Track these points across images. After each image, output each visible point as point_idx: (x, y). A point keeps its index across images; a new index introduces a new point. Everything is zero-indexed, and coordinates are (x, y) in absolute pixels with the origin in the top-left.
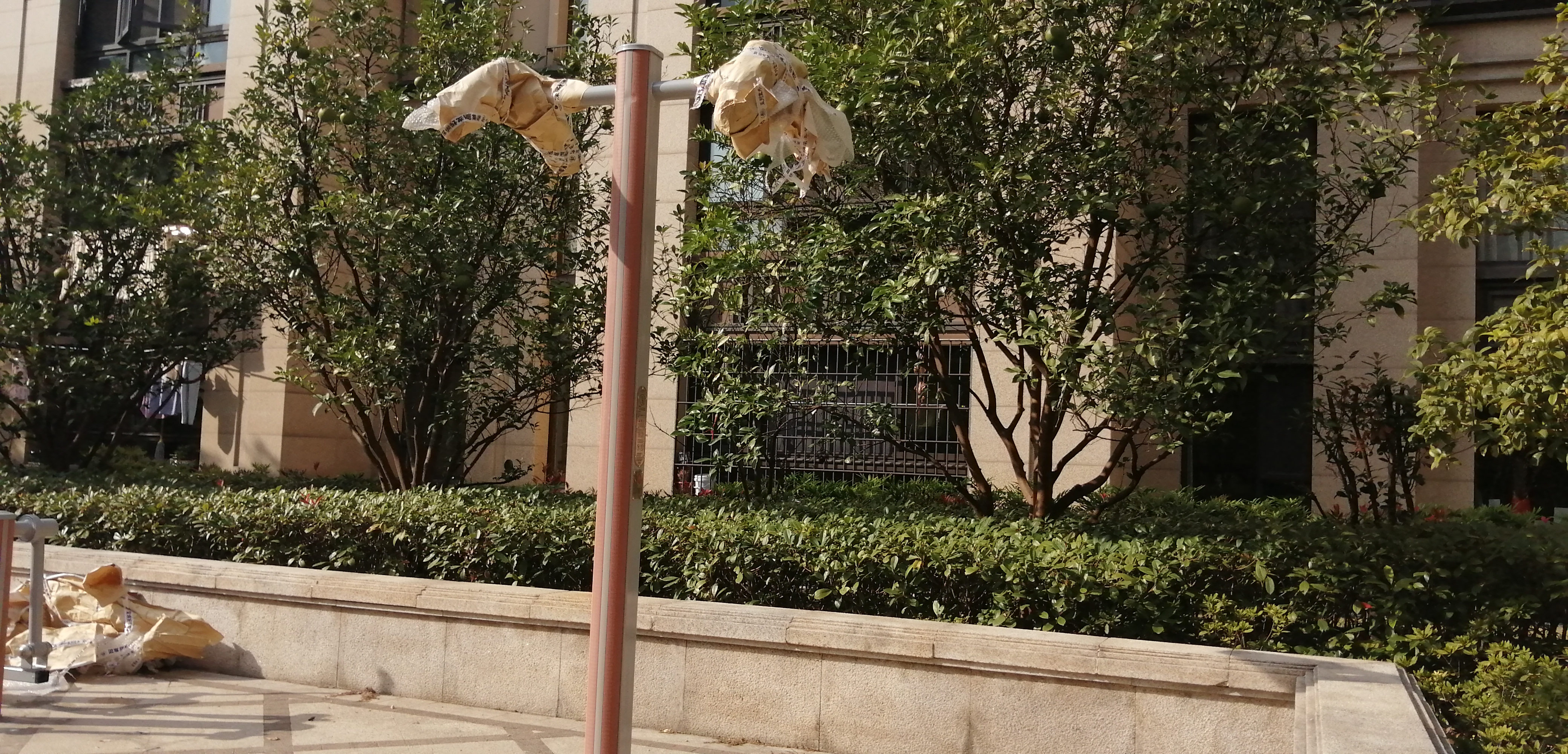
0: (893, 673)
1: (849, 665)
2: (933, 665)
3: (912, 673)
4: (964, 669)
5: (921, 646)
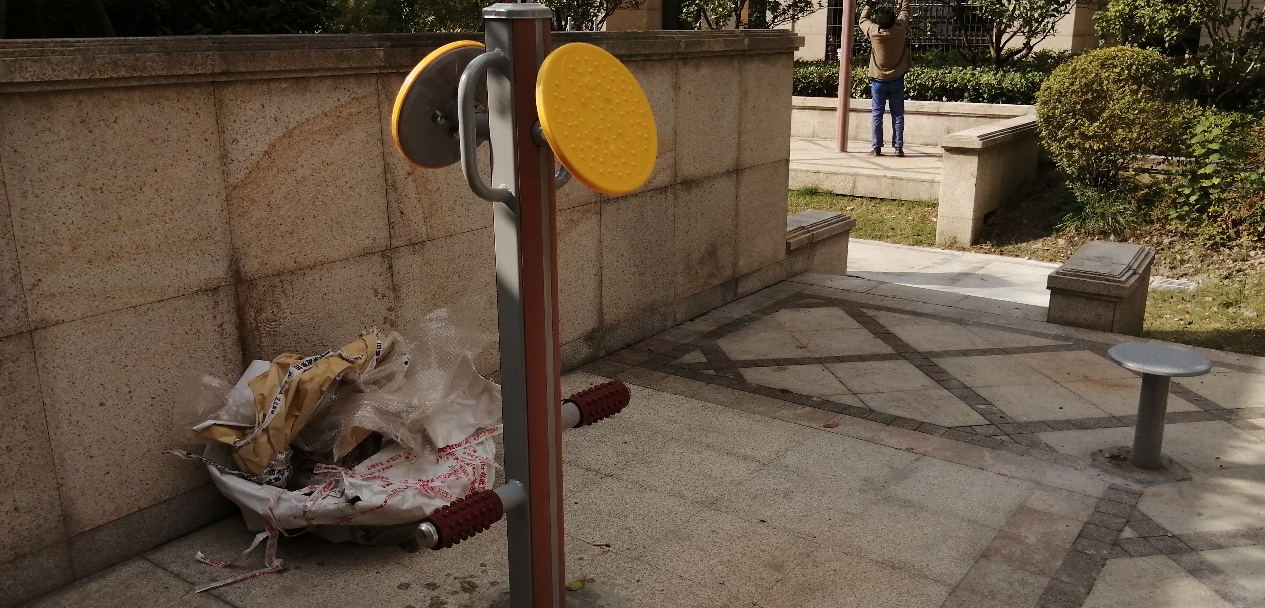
0: (925, 118)
1: (911, 116)
2: (938, 114)
3: (931, 117)
4: (948, 115)
5: (934, 108)
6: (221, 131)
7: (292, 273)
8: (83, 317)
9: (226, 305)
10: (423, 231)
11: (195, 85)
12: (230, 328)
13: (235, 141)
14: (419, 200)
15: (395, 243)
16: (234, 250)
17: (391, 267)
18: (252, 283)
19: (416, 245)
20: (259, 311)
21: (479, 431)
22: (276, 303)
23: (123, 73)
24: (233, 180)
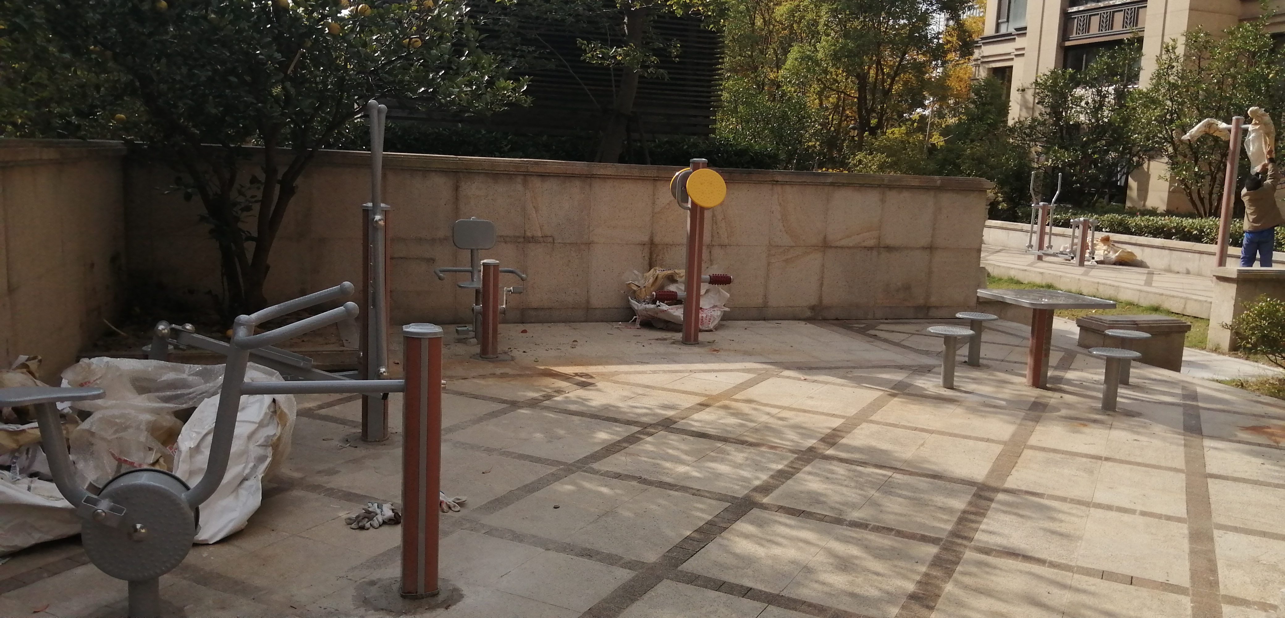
6: (654, 195)
7: (671, 245)
8: (604, 243)
9: (647, 250)
10: (726, 241)
11: (648, 180)
12: (647, 258)
13: (658, 198)
14: (727, 229)
15: (713, 243)
16: (652, 233)
17: (710, 252)
18: (656, 245)
19: (722, 246)
20: (658, 255)
21: (715, 306)
22: (664, 254)
23: (626, 174)
24: (655, 210)
